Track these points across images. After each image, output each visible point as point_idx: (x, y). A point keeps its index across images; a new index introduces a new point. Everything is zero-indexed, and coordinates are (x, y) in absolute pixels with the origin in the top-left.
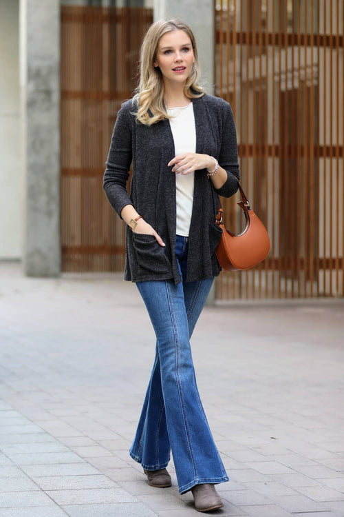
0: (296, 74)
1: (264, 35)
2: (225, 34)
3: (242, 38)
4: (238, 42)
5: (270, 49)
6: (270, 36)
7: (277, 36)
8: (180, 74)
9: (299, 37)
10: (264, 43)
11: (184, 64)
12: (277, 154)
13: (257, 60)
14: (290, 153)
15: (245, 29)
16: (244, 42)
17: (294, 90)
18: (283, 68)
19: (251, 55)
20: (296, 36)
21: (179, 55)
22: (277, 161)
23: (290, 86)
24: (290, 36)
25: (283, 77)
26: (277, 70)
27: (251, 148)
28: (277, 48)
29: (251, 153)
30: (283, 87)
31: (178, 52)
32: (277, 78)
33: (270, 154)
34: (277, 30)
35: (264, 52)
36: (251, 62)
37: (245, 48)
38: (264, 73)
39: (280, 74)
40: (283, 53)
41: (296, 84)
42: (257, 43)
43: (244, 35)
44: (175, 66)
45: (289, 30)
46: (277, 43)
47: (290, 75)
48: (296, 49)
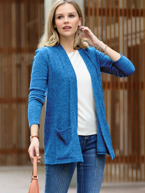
0: (138, 35)
1: (117, 10)
2: (91, 10)
3: (103, 12)
4: (100, 14)
5: (121, 19)
6: (121, 10)
7: (125, 10)
8: (67, 31)
9: (140, 11)
10: (117, 16)
11: (70, 25)
12: (126, 88)
13: (112, 26)
14: (134, 87)
15: (105, 6)
16: (104, 14)
17: (137, 46)
18: (130, 31)
19: (108, 23)
20: (138, 10)
21: (66, 19)
22: (126, 92)
23: (134, 43)
24: (134, 11)
25: (130, 37)
26: (125, 33)
27: (109, 84)
28: (125, 18)
29: (109, 87)
30: (130, 44)
31: (66, 17)
32: (125, 38)
33: (121, 88)
34: (125, 7)
35: (117, 21)
36: (108, 28)
37: (105, 18)
38: (117, 35)
39: (127, 35)
40: (129, 22)
41: (138, 42)
42: (113, 14)
43: (104, 10)
44: (64, 26)
45: (133, 7)
46: (125, 15)
47: (134, 36)
48: (138, 19)
